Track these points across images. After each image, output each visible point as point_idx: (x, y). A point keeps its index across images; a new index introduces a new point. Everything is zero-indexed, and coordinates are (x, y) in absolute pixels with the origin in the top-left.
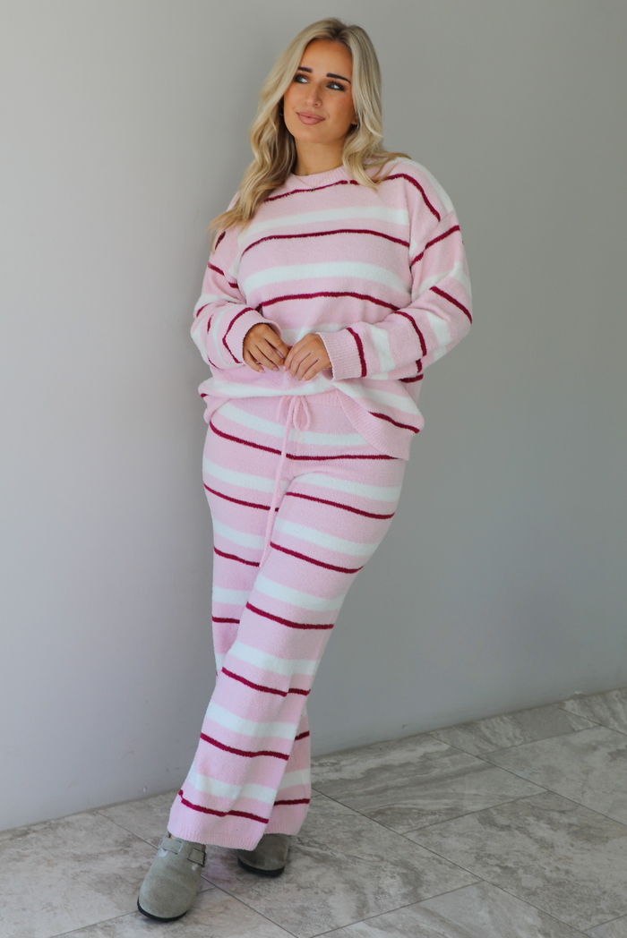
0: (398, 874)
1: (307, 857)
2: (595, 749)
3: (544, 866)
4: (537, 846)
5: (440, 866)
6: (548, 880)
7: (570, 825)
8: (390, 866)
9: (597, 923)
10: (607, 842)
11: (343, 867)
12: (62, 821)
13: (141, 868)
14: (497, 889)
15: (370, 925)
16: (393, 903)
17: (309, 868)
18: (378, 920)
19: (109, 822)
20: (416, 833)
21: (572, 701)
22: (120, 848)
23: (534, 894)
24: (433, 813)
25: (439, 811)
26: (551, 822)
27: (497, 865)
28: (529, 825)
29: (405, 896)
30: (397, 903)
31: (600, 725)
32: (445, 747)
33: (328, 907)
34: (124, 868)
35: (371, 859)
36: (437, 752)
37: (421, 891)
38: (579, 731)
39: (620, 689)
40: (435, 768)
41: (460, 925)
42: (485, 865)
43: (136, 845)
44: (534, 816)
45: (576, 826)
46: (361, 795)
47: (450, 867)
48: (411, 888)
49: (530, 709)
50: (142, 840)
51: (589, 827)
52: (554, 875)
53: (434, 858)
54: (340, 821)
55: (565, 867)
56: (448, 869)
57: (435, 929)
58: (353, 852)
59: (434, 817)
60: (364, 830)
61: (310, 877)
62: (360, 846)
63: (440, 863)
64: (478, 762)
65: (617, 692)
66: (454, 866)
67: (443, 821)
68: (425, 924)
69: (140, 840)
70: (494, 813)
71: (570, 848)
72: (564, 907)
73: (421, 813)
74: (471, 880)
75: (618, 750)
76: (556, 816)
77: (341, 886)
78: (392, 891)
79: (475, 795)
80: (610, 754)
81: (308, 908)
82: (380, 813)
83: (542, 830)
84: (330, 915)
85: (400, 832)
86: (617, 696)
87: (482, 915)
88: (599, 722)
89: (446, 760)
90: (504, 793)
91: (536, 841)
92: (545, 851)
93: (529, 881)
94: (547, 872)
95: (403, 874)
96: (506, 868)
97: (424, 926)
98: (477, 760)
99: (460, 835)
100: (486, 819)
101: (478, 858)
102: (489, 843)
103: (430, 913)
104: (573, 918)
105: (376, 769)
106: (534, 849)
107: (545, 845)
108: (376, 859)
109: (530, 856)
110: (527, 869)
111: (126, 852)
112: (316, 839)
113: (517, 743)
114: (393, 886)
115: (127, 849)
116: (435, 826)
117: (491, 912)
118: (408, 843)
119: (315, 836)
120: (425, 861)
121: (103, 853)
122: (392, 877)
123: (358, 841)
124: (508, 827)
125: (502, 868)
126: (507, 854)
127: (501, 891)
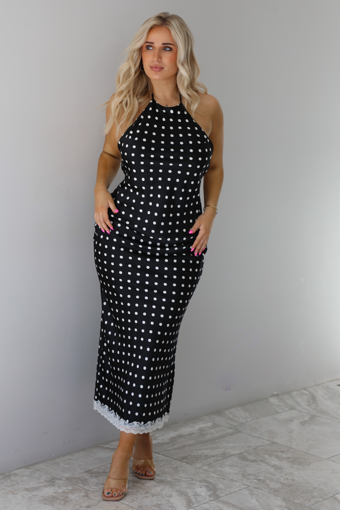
0: (204, 486)
2: (292, 421)
3: (280, 478)
5: (224, 481)
6: (283, 484)
7: (288, 458)
8: (198, 483)
9: (314, 502)
10: (310, 465)
11: (173, 484)
12: (12, 473)
13: (64, 492)
14: (258, 490)
16: (205, 499)
17: (155, 486)
18: (199, 507)
19: (38, 472)
20: (207, 467)
21: (273, 398)
22: (49, 483)
23: (278, 491)
24: (213, 456)
25: (216, 455)
26: (277, 457)
27: (255, 479)
28: (266, 459)
29: (210, 496)
30: (207, 499)
31: (291, 409)
32: (210, 424)
33: (171, 503)
34: (55, 493)
35: (187, 480)
36: (206, 427)
38: (281, 412)
40: (207, 435)
42: (248, 479)
43: (57, 481)
44: (268, 455)
45: (291, 458)
46: (172, 450)
48: (212, 492)
49: (251, 403)
51: (299, 458)
52: (286, 482)
53: (220, 478)
55: (291, 478)
56: (229, 482)
58: (176, 477)
59: (214, 458)
60: (178, 467)
61: (157, 490)
62: (179, 474)
63: (224, 479)
64: (230, 431)
65: (295, 392)
66: (232, 480)
67: (220, 460)
68: (224, 508)
69: (59, 479)
70: (246, 454)
71: (291, 468)
72: (295, 496)
73: (207, 457)
74: (242, 487)
75: (304, 421)
76: (280, 454)
77: (174, 494)
78: (203, 494)
79: (234, 446)
80: (300, 423)
82: (184, 458)
83: (274, 461)
85: (198, 466)
86: (297, 394)
87: (253, 502)
88: (290, 407)
89: (212, 430)
90: (249, 444)
91: (272, 466)
92: (278, 471)
93: (274, 485)
94: (282, 481)
95: (206, 486)
96: (260, 480)
98: (228, 429)
99: (231, 466)
100: (242, 457)
101: (244, 476)
102: (248, 469)
103: (226, 503)
104: (301, 500)
105: (176, 437)
106: (272, 470)
107: (276, 467)
108: (189, 479)
109: (271, 473)
110: (271, 480)
111: (53, 485)
113: (248, 420)
114: (202, 491)
116: (216, 463)
117: (257, 500)
118: (204, 471)
120: (216, 479)
121: (41, 487)
122: (201, 488)
123: (177, 472)
124: (255, 461)
125: (257, 480)
126: (259, 473)
127: (260, 491)
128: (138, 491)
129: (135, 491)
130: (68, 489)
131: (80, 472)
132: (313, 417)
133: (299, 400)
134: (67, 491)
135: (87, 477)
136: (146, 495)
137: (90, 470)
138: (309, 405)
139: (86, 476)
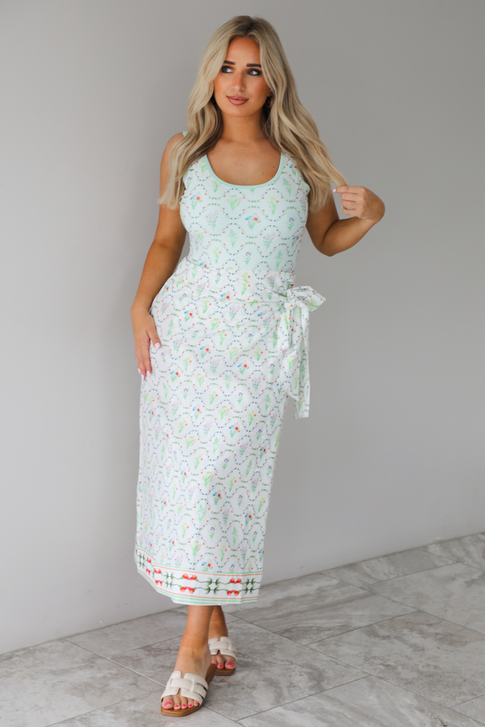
0: (305, 673)
2: (454, 579)
3: (418, 664)
4: (411, 650)
5: (337, 666)
6: (421, 673)
7: (437, 634)
8: (298, 668)
9: (460, 702)
10: (466, 645)
11: (262, 669)
12: (38, 648)
13: (105, 677)
14: (382, 681)
15: (286, 709)
16: (302, 693)
18: (292, 705)
19: (76, 646)
20: (316, 644)
21: (435, 545)
22: (87, 664)
23: (411, 683)
24: (329, 629)
25: (334, 628)
26: (421, 632)
27: (381, 664)
28: (404, 635)
29: (311, 688)
30: (305, 693)
31: (457, 562)
32: (335, 582)
33: (253, 697)
34: (92, 678)
35: (283, 663)
36: (329, 586)
37: (324, 684)
38: (441, 567)
39: (472, 536)
40: (328, 597)
41: (355, 706)
42: (372, 664)
43: (99, 661)
44: (408, 628)
45: (441, 634)
46: (272, 619)
47: (345, 667)
49: (400, 552)
51: (452, 635)
52: (426, 669)
53: (332, 661)
54: (257, 638)
55: (434, 664)
56: (343, 668)
57: (336, 710)
58: (269, 659)
59: (330, 632)
60: (276, 644)
61: (237, 677)
62: (274, 655)
63: (337, 664)
64: (362, 592)
65: (469, 537)
66: (347, 666)
67: (337, 635)
68: (328, 706)
69: (102, 658)
70: (377, 627)
71: (437, 650)
72: (434, 691)
73: (320, 630)
74: (361, 675)
75: (472, 580)
76: (425, 628)
77: (261, 683)
78: (301, 685)
79: (362, 615)
80: (466, 582)
81: (237, 699)
82: (287, 630)
83: (415, 638)
84: (254, 703)
85: (304, 643)
86: (470, 540)
87: (372, 699)
88: (456, 560)
89: (337, 591)
90: (384, 613)
91: (411, 646)
92: (418, 653)
93: (406, 674)
94: (420, 668)
95: (309, 673)
96: (388, 665)
97: (327, 708)
98: (360, 589)
99: (351, 644)
100: (371, 631)
101: (366, 659)
102: (374, 649)
103: (329, 698)
104: (442, 698)
105: (282, 600)
106: (409, 651)
107: (417, 648)
108: (287, 663)
109: (406, 657)
110: (404, 666)
111: (92, 667)
113: (392, 577)
114: (302, 681)
115: (92, 665)
116: (331, 639)
117: (378, 697)
118: (311, 651)
120: (325, 663)
121: (73, 669)
122: (300, 675)
123: (272, 651)
124: (388, 637)
125: (385, 666)
126: (389, 656)
127: (385, 682)
130: (110, 673)
131: (135, 648)
133: (472, 549)
134: (108, 675)
135: (142, 656)
136: (219, 684)
137: (149, 646)
139: (142, 654)
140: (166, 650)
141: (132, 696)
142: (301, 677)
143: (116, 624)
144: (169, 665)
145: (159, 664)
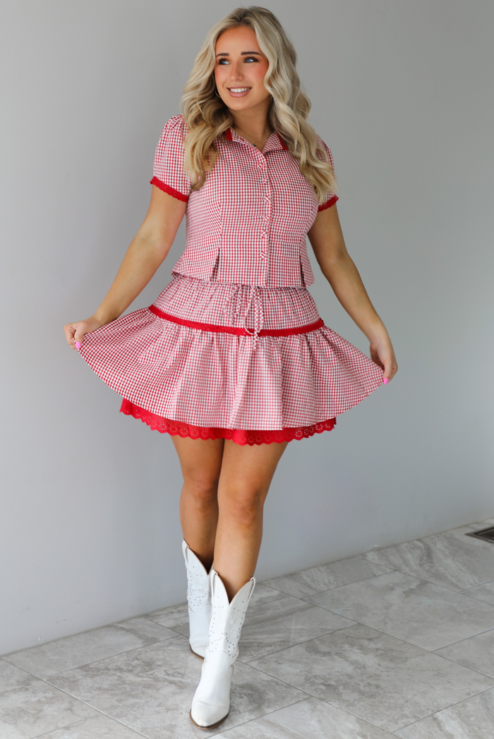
0: (245, 695)
1: (172, 685)
2: (392, 589)
3: (359, 683)
4: (352, 667)
5: (277, 686)
6: (364, 693)
7: (377, 649)
9: (402, 725)
10: (406, 661)
13: (39, 701)
14: (323, 703)
15: (225, 736)
17: (174, 694)
18: (231, 732)
19: (12, 666)
20: (257, 662)
21: (372, 553)
22: (22, 686)
23: (352, 705)
24: (270, 645)
25: (274, 643)
26: (362, 648)
27: (322, 684)
28: (345, 651)
29: (251, 712)
30: (245, 717)
31: (395, 570)
32: (276, 593)
34: (26, 702)
36: (270, 597)
37: (264, 707)
38: (379, 576)
39: (408, 542)
40: (269, 609)
41: (296, 732)
42: (313, 684)
43: (35, 683)
44: (348, 644)
45: (382, 650)
47: (286, 687)
48: (256, 705)
49: (340, 561)
50: (39, 679)
51: (392, 650)
52: (368, 689)
53: (272, 681)
55: (375, 683)
56: (284, 689)
59: (270, 648)
61: (175, 700)
63: (278, 684)
64: (302, 604)
66: (289, 686)
67: (278, 651)
68: (268, 732)
70: (318, 642)
71: (378, 667)
72: (376, 714)
73: (260, 646)
74: (302, 697)
75: (410, 589)
78: (241, 709)
79: (302, 629)
80: (404, 592)
81: (175, 726)
83: (356, 655)
85: (244, 661)
87: (313, 724)
88: (394, 568)
89: (277, 603)
90: (324, 627)
91: (352, 663)
92: (359, 671)
93: (348, 694)
94: (362, 688)
95: (249, 694)
96: (329, 685)
97: (268, 735)
98: (300, 601)
99: (292, 661)
100: (312, 648)
101: (307, 679)
102: (315, 666)
103: (272, 724)
104: (384, 722)
106: (350, 669)
107: (359, 666)
109: (348, 675)
110: (345, 686)
111: (27, 689)
112: (178, 670)
113: (332, 587)
114: (242, 704)
115: (27, 687)
116: (272, 655)
117: (319, 721)
118: (251, 670)
119: (178, 668)
120: (265, 683)
121: (8, 692)
122: (240, 698)
124: (329, 653)
125: (325, 685)
126: (330, 674)
127: (326, 704)
128: (147, 702)
129: (143, 701)
130: (45, 697)
131: (72, 667)
132: (423, 583)
133: (409, 556)
134: (43, 699)
135: (80, 677)
136: (157, 709)
137: (87, 665)
138: (421, 565)
139: (79, 675)
140: (104, 670)
141: (67, 723)
142: (241, 700)
143: (55, 641)
144: (106, 687)
145: (97, 685)
